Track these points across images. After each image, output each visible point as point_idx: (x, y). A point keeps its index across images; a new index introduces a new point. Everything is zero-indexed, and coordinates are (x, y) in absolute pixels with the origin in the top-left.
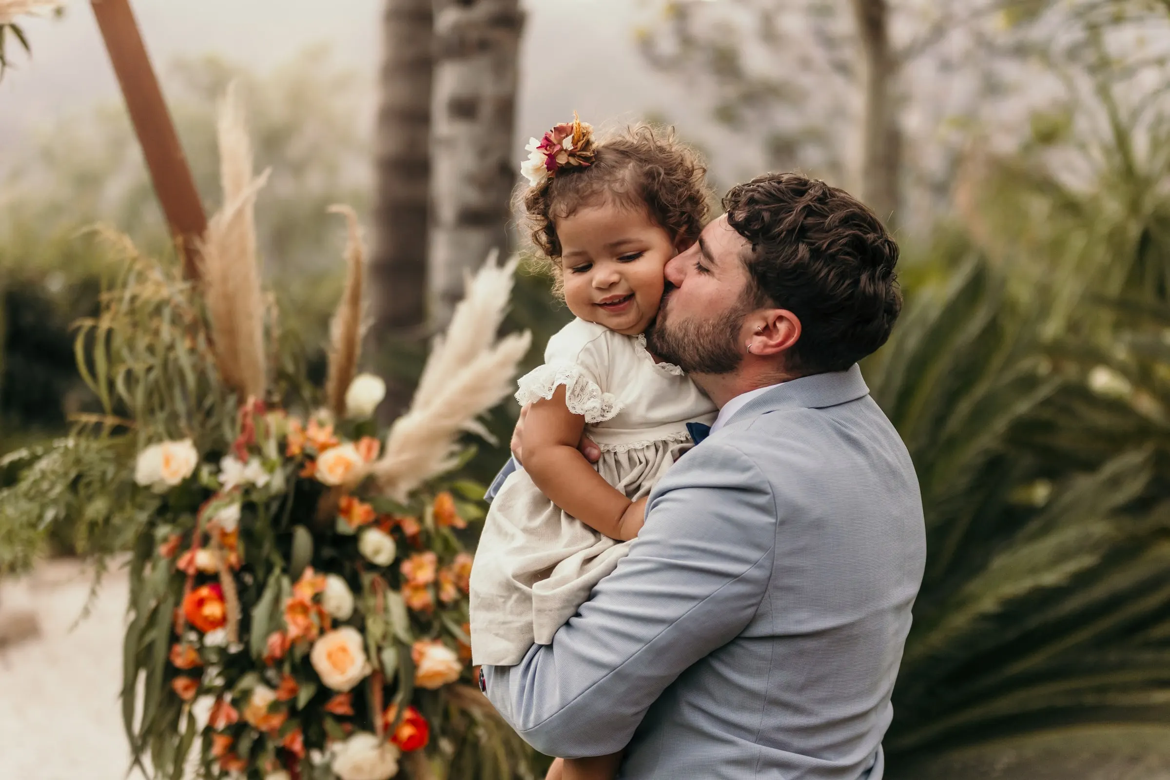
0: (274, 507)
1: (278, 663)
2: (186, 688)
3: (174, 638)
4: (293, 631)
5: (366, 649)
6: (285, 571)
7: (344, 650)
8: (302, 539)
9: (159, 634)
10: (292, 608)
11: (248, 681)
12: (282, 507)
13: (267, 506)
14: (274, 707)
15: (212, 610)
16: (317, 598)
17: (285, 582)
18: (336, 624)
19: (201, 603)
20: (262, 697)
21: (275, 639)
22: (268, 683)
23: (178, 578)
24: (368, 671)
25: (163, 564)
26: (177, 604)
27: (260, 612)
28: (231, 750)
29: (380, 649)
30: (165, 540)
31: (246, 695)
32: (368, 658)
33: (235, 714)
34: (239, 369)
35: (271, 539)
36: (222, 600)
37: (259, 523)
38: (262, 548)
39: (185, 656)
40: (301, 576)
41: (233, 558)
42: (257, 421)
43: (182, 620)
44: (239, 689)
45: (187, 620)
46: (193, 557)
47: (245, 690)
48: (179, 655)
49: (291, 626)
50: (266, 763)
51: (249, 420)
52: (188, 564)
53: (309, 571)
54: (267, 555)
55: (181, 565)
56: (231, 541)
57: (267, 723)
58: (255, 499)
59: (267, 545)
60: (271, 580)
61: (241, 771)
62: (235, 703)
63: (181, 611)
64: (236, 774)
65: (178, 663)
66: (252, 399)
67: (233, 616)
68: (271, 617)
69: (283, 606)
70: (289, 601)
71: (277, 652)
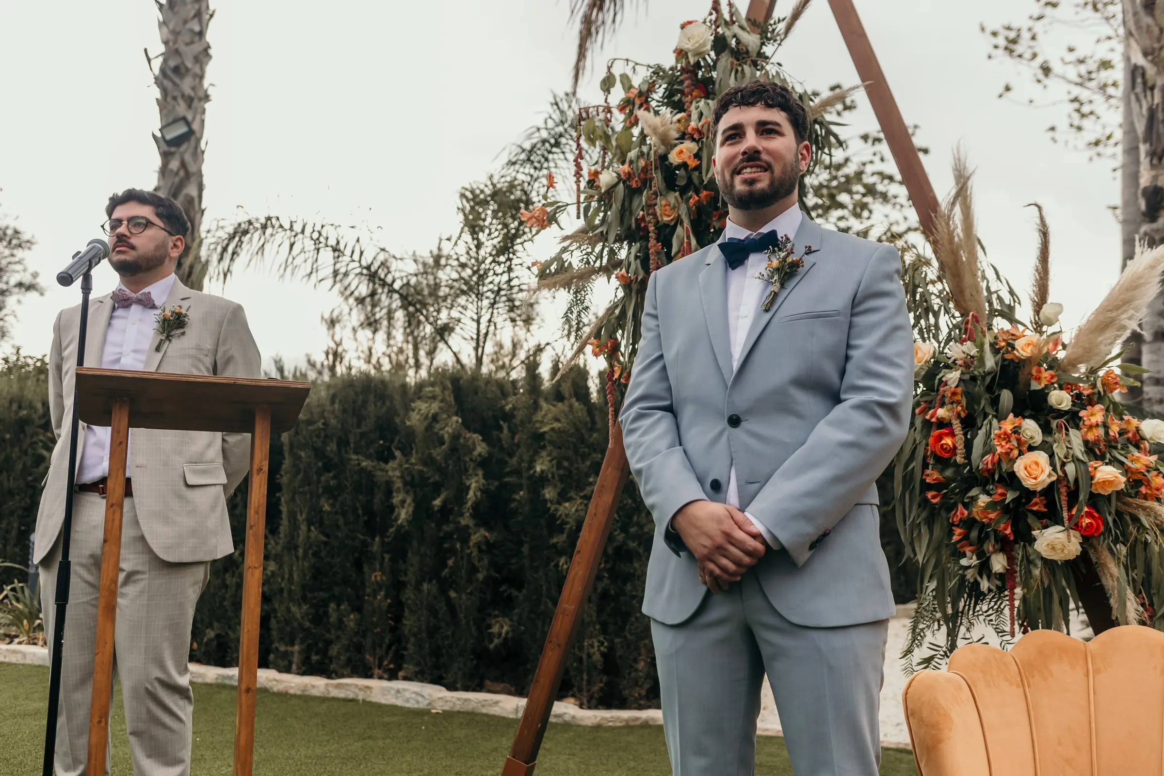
0: (988, 379)
1: (991, 474)
2: (934, 497)
3: (925, 466)
4: (999, 450)
5: (1053, 464)
6: (994, 416)
7: (1037, 464)
8: (1006, 397)
9: (916, 464)
10: (999, 436)
11: (974, 492)
12: (993, 379)
13: (984, 378)
14: (991, 506)
15: (948, 441)
16: (1016, 431)
17: (995, 422)
18: (1031, 448)
19: (940, 438)
20: (983, 500)
21: (988, 458)
22: (989, 494)
23: (927, 424)
24: (1054, 478)
26: (927, 443)
27: (978, 442)
28: (966, 537)
29: (1063, 464)
30: (918, 404)
31: (974, 499)
32: (1055, 470)
33: (966, 512)
34: (965, 301)
35: (986, 399)
36: (952, 435)
37: (977, 388)
38: (979, 404)
39: (933, 475)
40: (1005, 419)
41: (959, 408)
42: (975, 327)
43: (929, 453)
44: (968, 498)
45: (932, 452)
46: (935, 412)
47: (972, 497)
48: (928, 475)
49: (998, 448)
50: (989, 546)
51: (969, 326)
52: (932, 417)
53: (1011, 416)
54: (984, 408)
55: (928, 417)
56: (958, 397)
57: (986, 517)
58: (976, 373)
59: (983, 402)
60: (985, 422)
61: (973, 552)
62: (966, 506)
63: (929, 448)
64: (968, 554)
65: (927, 481)
66: (971, 314)
67: (960, 446)
68: (985, 444)
69: (992, 436)
70: (997, 432)
71: (990, 466)
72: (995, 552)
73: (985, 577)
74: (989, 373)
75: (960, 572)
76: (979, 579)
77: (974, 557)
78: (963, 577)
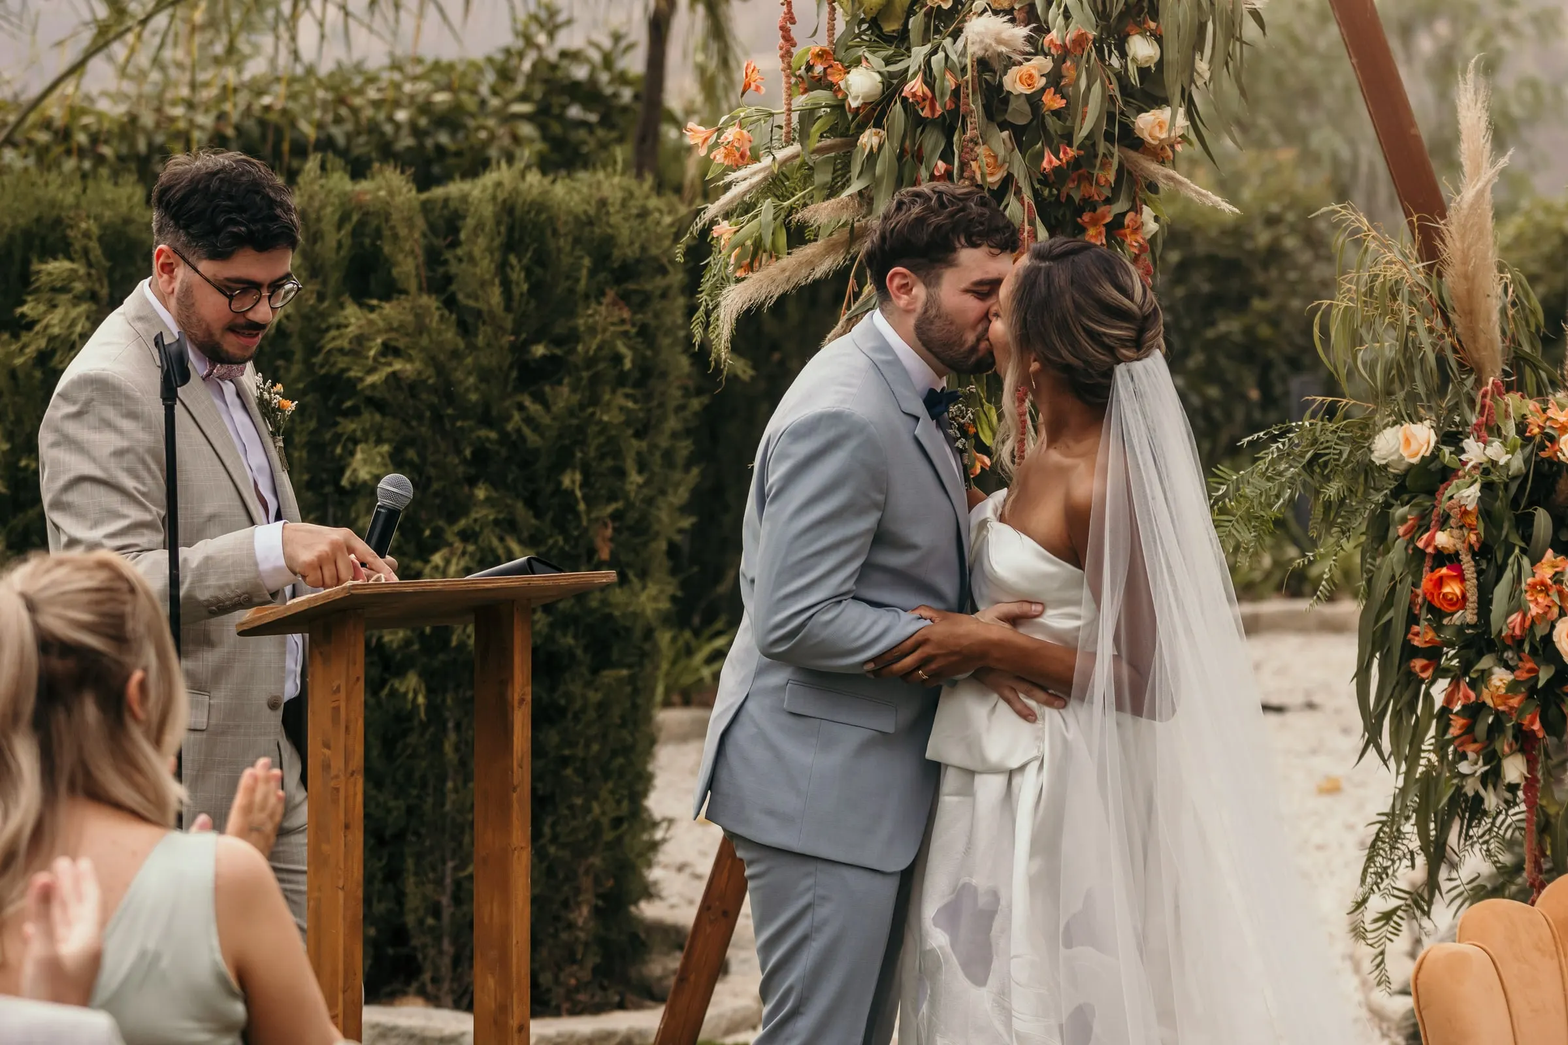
0: (1514, 487)
1: (1518, 643)
2: (1424, 669)
3: (1412, 619)
4: (1534, 610)
6: (1524, 551)
8: (1542, 520)
9: (1396, 614)
10: (1533, 586)
11: (1485, 662)
12: (1522, 487)
13: (1506, 486)
14: (1513, 687)
15: (1453, 589)
16: (1558, 578)
17: (1526, 562)
19: (1440, 583)
20: (1500, 678)
21: (1516, 618)
22: (1507, 667)
23: (1417, 557)
25: (1400, 544)
26: (1415, 585)
27: (1501, 592)
28: (1469, 730)
30: (1404, 520)
31: (1485, 675)
33: (1473, 695)
34: (1477, 350)
35: (1510, 519)
36: (1462, 579)
37: (1498, 503)
38: (1501, 528)
39: (1423, 636)
40: (1540, 559)
41: (1473, 538)
42: (1496, 402)
43: (1420, 600)
44: (1477, 671)
45: (1425, 599)
46: (1432, 538)
47: (1483, 671)
48: (1417, 634)
49: (1532, 605)
50: (1504, 745)
51: (1488, 401)
52: (1428, 544)
53: (1550, 553)
54: (1507, 536)
55: (1420, 544)
56: (1471, 520)
57: (1505, 704)
58: (1495, 478)
59: (1506, 526)
60: (1511, 560)
61: (1477, 753)
62: (1473, 685)
63: (1419, 591)
64: (1471, 756)
65: (1416, 643)
66: (1491, 379)
67: (1473, 597)
68: (1511, 597)
69: (1523, 586)
70: (1530, 580)
71: (1517, 632)
72: (1513, 753)
73: (1490, 788)
74: (1514, 478)
75: (1455, 781)
76: (1482, 792)
77: (1481, 762)
78: (1459, 788)
